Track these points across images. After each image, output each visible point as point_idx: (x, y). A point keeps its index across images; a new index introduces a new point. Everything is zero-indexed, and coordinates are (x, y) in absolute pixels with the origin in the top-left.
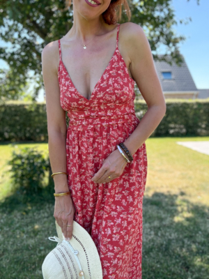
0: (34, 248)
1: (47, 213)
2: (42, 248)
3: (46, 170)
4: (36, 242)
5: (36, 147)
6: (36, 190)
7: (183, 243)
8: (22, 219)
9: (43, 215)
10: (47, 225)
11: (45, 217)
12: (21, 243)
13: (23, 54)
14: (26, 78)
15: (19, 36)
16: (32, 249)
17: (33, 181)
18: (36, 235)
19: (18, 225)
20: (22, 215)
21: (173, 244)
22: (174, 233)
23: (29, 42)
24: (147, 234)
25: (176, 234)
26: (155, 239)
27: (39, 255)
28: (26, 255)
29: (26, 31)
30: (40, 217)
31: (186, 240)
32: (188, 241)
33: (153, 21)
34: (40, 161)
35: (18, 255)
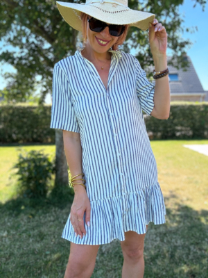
0: (40, 253)
1: (53, 216)
2: (48, 253)
3: (53, 173)
4: (41, 247)
5: (42, 150)
6: (42, 192)
7: (189, 250)
8: (29, 222)
9: (49, 219)
10: (52, 229)
11: (50, 221)
12: (27, 246)
13: (31, 58)
14: (33, 82)
15: (27, 41)
16: (38, 253)
17: (40, 184)
18: (42, 239)
19: (24, 229)
20: (29, 218)
21: (178, 251)
22: (180, 239)
23: (36, 46)
24: (152, 240)
25: (182, 240)
26: (160, 245)
27: (45, 259)
28: (32, 259)
29: (34, 36)
30: (46, 220)
31: (192, 247)
34: (46, 164)
35: (24, 259)
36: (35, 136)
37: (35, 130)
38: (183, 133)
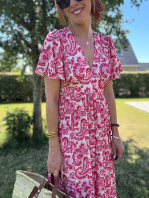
1: (32, 155)
3: (31, 124)
5: (24, 108)
6: (24, 138)
7: (129, 177)
8: (14, 160)
9: (29, 157)
11: (30, 159)
13: (15, 41)
14: (17, 59)
15: (12, 29)
19: (11, 165)
20: (14, 157)
21: (121, 178)
22: (122, 170)
23: (18, 33)
25: (123, 171)
29: (16, 25)
30: (27, 158)
31: (130, 175)
32: (132, 176)
34: (26, 117)
36: (18, 97)
37: (18, 92)
38: (124, 93)
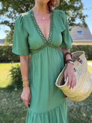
0: (21, 108)
2: (24, 108)
4: (21, 105)
7: (87, 107)
12: (15, 105)
15: (15, 16)
16: (20, 108)
17: (20, 79)
18: (22, 102)
19: (14, 98)
27: (23, 111)
28: (17, 111)
29: (18, 13)
33: (74, 8)
35: (14, 110)
36: (18, 59)
